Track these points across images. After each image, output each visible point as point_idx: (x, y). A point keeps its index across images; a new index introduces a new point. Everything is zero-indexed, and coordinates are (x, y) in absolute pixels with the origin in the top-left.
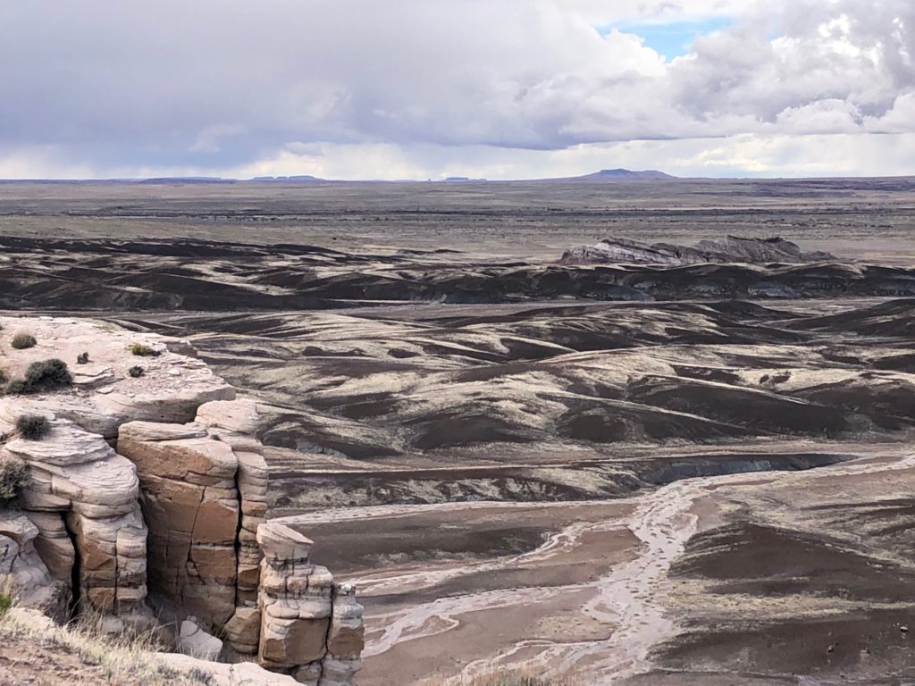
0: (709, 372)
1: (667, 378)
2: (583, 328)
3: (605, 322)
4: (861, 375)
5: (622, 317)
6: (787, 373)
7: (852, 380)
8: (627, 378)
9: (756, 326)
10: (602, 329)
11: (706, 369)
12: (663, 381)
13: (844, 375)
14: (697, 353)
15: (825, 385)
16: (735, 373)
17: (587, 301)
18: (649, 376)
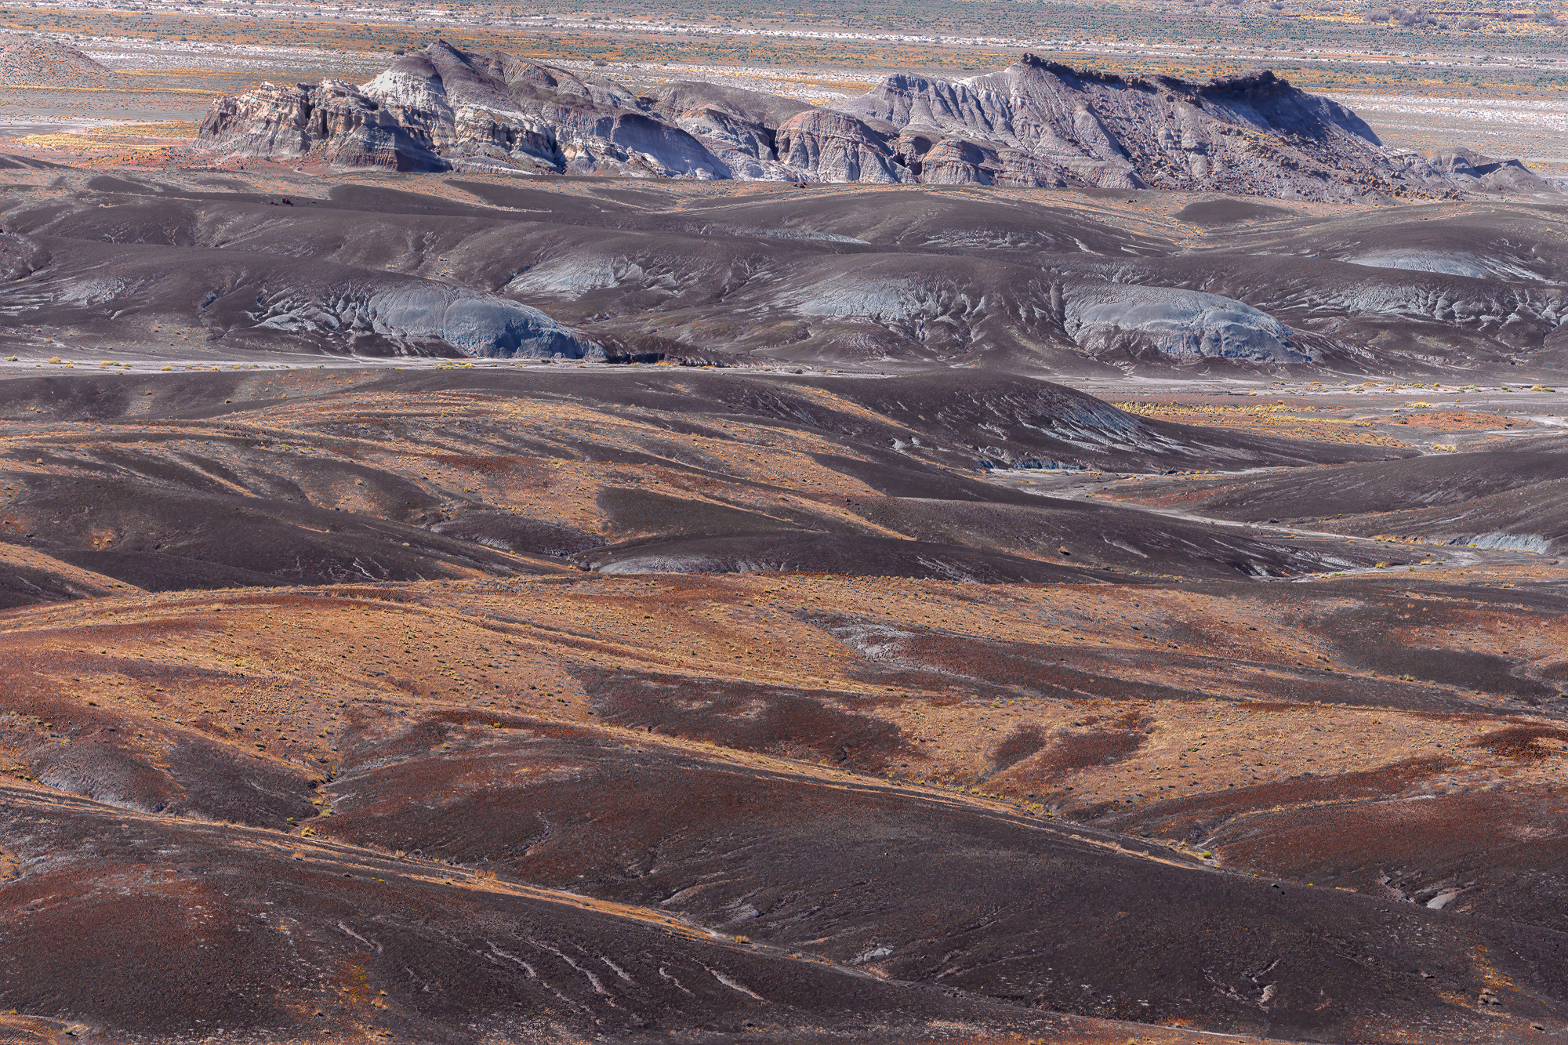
0: (753, 710)
1: (541, 727)
2: (196, 481)
3: (311, 452)
4: (1485, 742)
5: (400, 431)
6: (1131, 720)
7: (1437, 765)
8: (341, 723)
9: (1067, 496)
10: (290, 487)
11: (744, 691)
12: (516, 744)
13: (1404, 735)
14: (719, 613)
15: (1305, 787)
16: (881, 712)
17: (255, 353)
18: (451, 716)
